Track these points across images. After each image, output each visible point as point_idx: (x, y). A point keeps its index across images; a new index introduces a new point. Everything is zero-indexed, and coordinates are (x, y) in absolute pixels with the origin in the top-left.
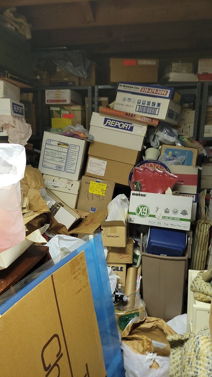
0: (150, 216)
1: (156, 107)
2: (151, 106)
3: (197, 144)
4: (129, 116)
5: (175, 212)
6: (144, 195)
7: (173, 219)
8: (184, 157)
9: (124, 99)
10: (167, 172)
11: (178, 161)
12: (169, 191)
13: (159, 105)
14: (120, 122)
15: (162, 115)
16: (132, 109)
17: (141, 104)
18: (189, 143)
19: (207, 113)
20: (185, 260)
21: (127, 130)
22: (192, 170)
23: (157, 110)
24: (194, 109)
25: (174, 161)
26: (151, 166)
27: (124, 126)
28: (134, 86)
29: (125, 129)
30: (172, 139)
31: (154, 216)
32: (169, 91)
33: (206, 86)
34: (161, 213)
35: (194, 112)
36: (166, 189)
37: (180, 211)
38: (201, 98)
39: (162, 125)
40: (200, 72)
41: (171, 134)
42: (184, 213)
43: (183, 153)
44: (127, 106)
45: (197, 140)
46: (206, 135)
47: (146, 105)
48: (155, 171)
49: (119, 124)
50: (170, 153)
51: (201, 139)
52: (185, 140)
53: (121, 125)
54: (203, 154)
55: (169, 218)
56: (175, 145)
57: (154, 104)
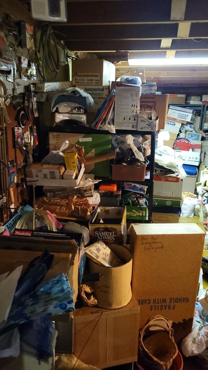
0: (183, 160)
1: (186, 116)
2: (184, 116)
3: (201, 132)
4: (174, 119)
5: (193, 158)
6: (181, 152)
7: (192, 161)
8: (196, 137)
9: (172, 112)
10: (189, 143)
11: (194, 138)
12: (191, 150)
13: (187, 115)
14: (170, 121)
15: (189, 120)
16: (176, 117)
17: (180, 115)
18: (198, 131)
19: (206, 118)
20: (196, 177)
21: (173, 125)
22: (199, 142)
23: (187, 118)
24: (200, 116)
25: (192, 138)
26: (182, 140)
27: (171, 123)
28: (177, 107)
29: (172, 124)
30: (192, 129)
31: (184, 160)
32: (192, 110)
33: (206, 106)
34: (187, 159)
35: (200, 117)
36: (189, 149)
37: (195, 158)
38: (203, 111)
39: (188, 123)
40: (203, 100)
41: (191, 127)
42: (196, 159)
43: (195, 135)
44: (173, 115)
45: (201, 130)
46: (204, 128)
47: (182, 115)
48: (184, 142)
49: (169, 122)
50: (190, 135)
51: (202, 129)
52: (197, 130)
53: (170, 123)
54: (204, 136)
55: (190, 161)
56: (192, 132)
57: (185, 115)
